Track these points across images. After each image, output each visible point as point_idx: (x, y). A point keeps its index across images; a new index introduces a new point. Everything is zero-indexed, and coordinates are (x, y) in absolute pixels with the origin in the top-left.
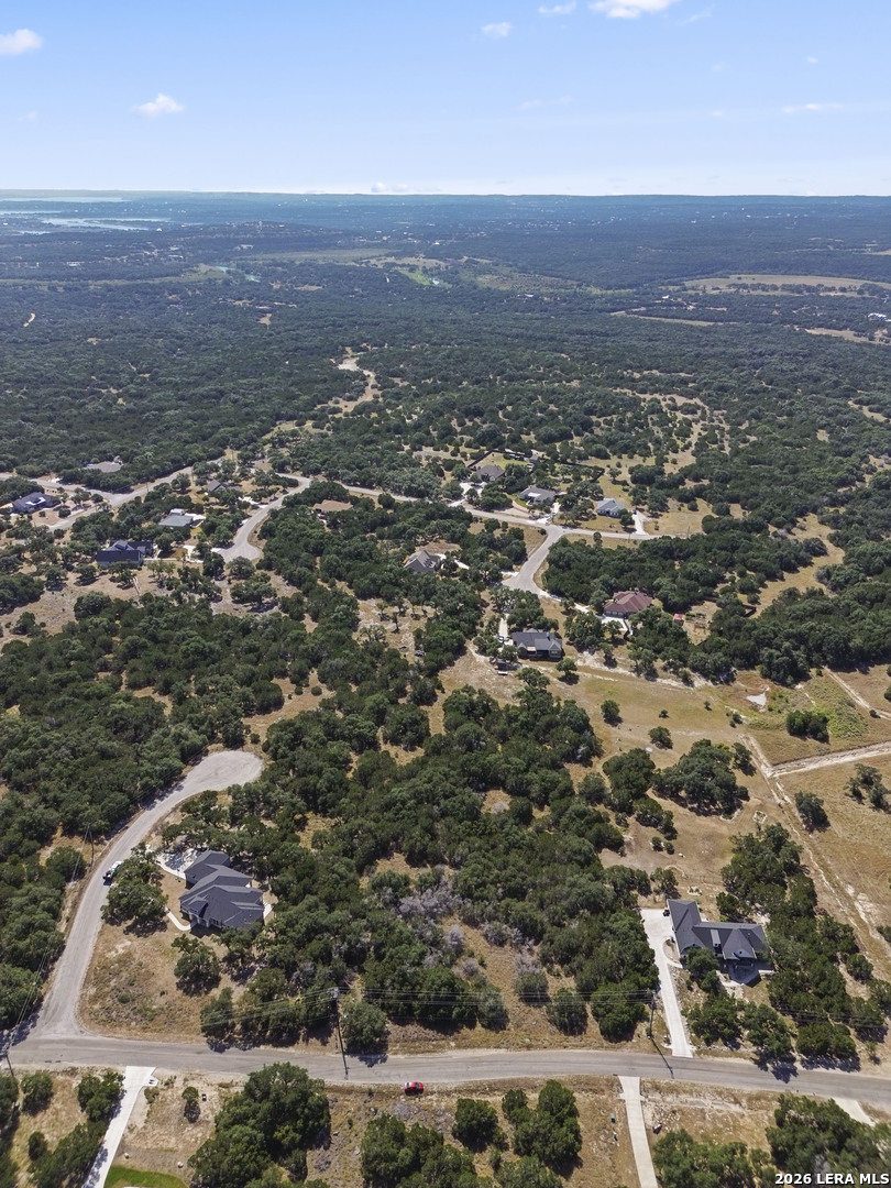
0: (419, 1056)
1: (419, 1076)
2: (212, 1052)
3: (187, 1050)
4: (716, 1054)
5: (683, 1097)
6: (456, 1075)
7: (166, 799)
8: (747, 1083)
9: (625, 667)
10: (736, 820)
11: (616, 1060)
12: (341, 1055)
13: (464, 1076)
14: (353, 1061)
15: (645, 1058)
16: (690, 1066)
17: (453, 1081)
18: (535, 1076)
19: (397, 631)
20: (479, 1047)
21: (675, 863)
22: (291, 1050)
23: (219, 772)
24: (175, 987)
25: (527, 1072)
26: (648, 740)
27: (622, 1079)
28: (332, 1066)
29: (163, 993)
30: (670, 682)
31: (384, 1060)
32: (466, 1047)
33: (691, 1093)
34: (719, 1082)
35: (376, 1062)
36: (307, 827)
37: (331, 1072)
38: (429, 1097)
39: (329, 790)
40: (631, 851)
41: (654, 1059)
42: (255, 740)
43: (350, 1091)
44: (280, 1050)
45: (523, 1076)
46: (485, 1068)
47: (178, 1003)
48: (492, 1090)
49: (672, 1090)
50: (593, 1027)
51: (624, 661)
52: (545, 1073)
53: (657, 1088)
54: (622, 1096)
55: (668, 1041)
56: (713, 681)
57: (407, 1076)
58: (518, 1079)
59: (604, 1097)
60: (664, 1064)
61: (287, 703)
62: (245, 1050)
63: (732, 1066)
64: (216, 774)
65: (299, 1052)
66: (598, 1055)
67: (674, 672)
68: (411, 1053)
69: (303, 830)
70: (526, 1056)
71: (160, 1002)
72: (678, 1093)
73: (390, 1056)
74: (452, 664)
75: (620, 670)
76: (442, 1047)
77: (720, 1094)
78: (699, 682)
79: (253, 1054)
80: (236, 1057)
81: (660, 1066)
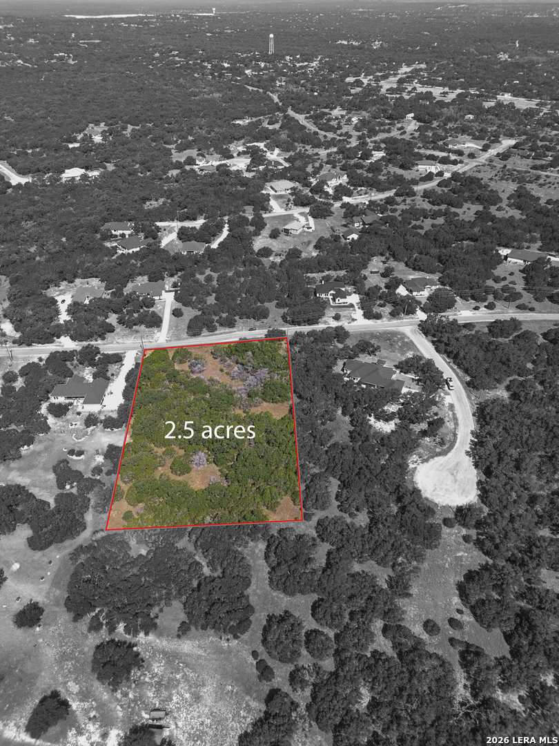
8: (109, 347)
18: (202, 338)
27: (165, 342)
33: (136, 342)
34: (122, 346)
52: (198, 339)
53: (150, 342)
55: (137, 354)
57: (255, 332)
58: (210, 337)
59: (174, 338)
61: (456, 600)
68: (255, 338)
72: (142, 342)
73: (263, 336)
77: (124, 343)
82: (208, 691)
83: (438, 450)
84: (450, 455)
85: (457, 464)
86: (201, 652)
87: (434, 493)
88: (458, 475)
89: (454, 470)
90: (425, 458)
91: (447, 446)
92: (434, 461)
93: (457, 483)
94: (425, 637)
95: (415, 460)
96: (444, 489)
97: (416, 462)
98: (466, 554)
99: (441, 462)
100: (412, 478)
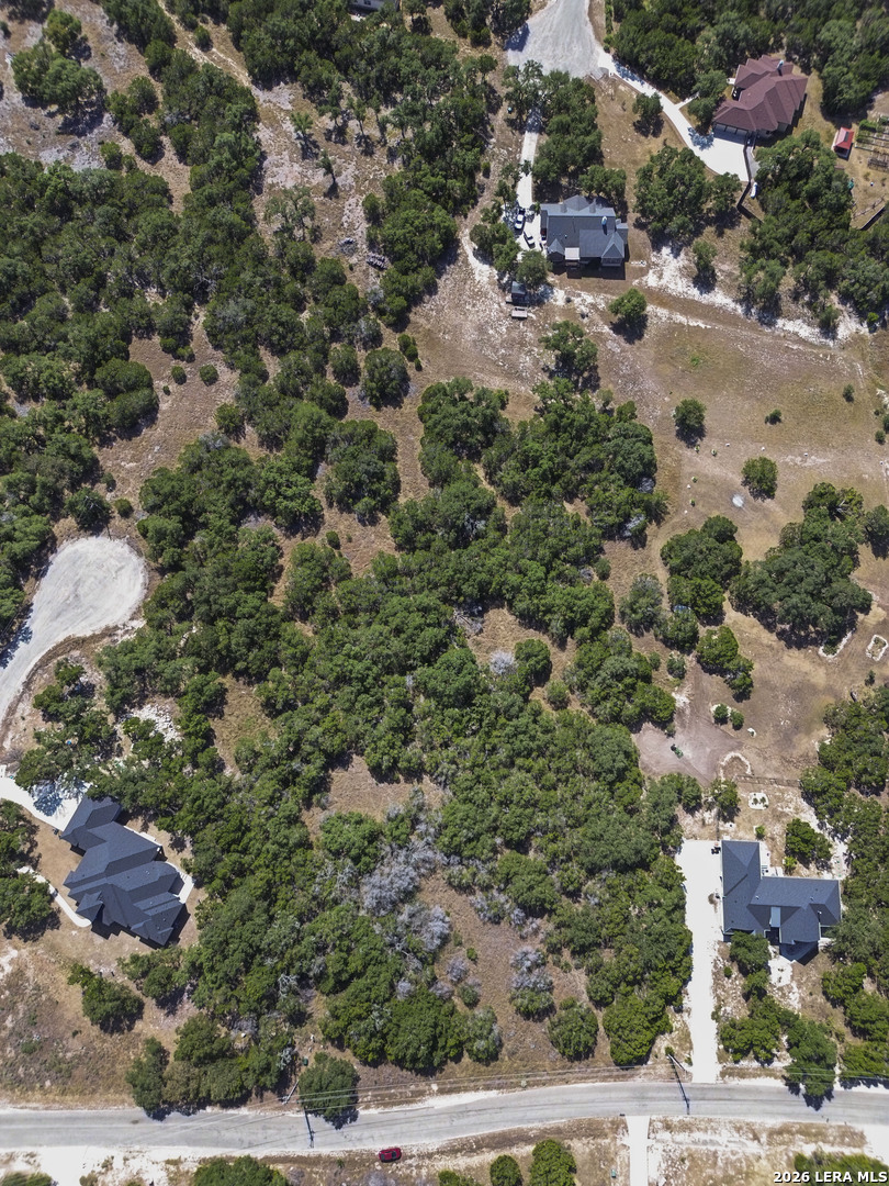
0: (395, 1108)
1: (395, 1136)
2: (150, 1120)
3: (120, 1119)
4: (743, 1074)
5: (697, 1135)
6: (437, 1133)
7: (11, 663)
8: (772, 1114)
9: (728, 290)
10: (841, 655)
11: (626, 1095)
12: (302, 1115)
13: (448, 1132)
14: (318, 1122)
15: (659, 1089)
16: (709, 1095)
17: (434, 1140)
18: (530, 1126)
19: (333, 191)
20: (466, 1090)
21: (739, 746)
22: (243, 1111)
23: (81, 591)
25: (521, 1121)
26: (739, 479)
27: (629, 1120)
28: (293, 1132)
29: (75, 1034)
30: (797, 327)
31: (354, 1117)
32: (450, 1091)
33: (706, 1130)
34: (739, 1114)
35: (345, 1122)
36: (226, 710)
37: (293, 1139)
38: (409, 1162)
39: (251, 645)
40: (683, 725)
41: (669, 1088)
42: (126, 512)
43: (316, 1161)
44: (231, 1111)
45: (516, 1126)
46: (472, 1120)
47: (97, 1044)
48: (479, 1147)
49: (686, 1127)
50: (604, 1046)
51: (729, 274)
52: (541, 1120)
53: (668, 1127)
54: (626, 1140)
55: (689, 1062)
56: (871, 325)
57: (382, 1137)
58: (510, 1132)
59: (607, 1141)
60: (681, 1095)
61: (165, 405)
62: (189, 1114)
63: (757, 1091)
64: (77, 596)
65: (253, 1113)
66: (605, 1090)
67: (809, 305)
68: (386, 1105)
69: (221, 715)
70: (520, 1098)
72: (691, 1131)
73: (362, 1112)
74: (431, 288)
75: (719, 298)
76: (422, 1093)
77: (738, 1129)
78: (848, 326)
79: (199, 1121)
80: (178, 1124)
81: (676, 1099)
82: (470, 335)
83: (76, 653)
84: (61, 639)
85: (59, 615)
86: (480, 376)
87: (124, 563)
88: (67, 594)
89: (69, 605)
90: (105, 639)
91: (55, 659)
92: (94, 628)
93: (78, 577)
94: (221, 369)
95: (126, 636)
96: (104, 569)
97: (126, 632)
98: (122, 464)
99: (83, 624)
100: (146, 597)
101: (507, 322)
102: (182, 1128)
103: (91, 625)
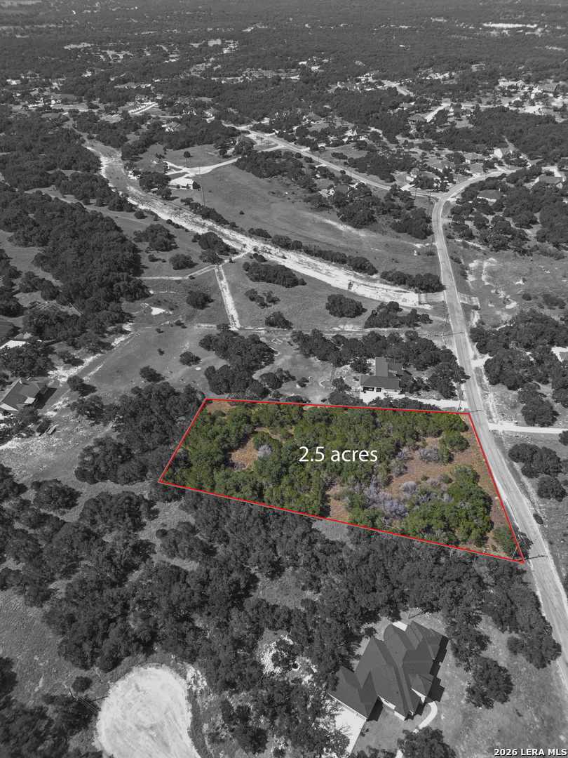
0: (513, 516)
1: (527, 516)
2: (562, 653)
4: (462, 394)
5: (491, 410)
6: (520, 499)
10: (279, 350)
12: (530, 561)
13: (517, 494)
14: (532, 552)
16: (473, 403)
17: (524, 500)
21: (316, 382)
22: (538, 593)
23: (148, 723)
24: (507, 705)
25: (503, 465)
26: (187, 367)
27: (491, 429)
28: (542, 566)
29: (519, 715)
31: (524, 534)
33: (488, 407)
34: (478, 397)
35: (528, 539)
37: (546, 566)
38: (539, 512)
41: (474, 415)
43: (554, 555)
44: (541, 601)
45: (506, 468)
46: (508, 483)
48: (521, 482)
49: (489, 413)
51: (80, 354)
52: (501, 458)
53: (490, 418)
54: (500, 431)
55: (460, 408)
56: (129, 321)
57: (530, 522)
58: (510, 470)
59: (503, 437)
60: (475, 412)
62: (551, 627)
63: (467, 391)
64: (151, 728)
65: (538, 588)
67: (110, 334)
68: (512, 519)
71: (529, 715)
73: (520, 531)
75: (88, 360)
77: (485, 398)
78: (126, 327)
79: (553, 621)
80: (559, 634)
81: (477, 414)
82: (50, 455)
83: (206, 727)
84: (188, 741)
85: (166, 745)
87: (133, 685)
88: (147, 738)
89: (158, 735)
90: (199, 701)
91: (209, 747)
92: (186, 710)
93: (134, 728)
95: (199, 682)
96: (133, 702)
97: (195, 682)
98: (36, 690)
99: (179, 720)
100: (168, 665)
101: (53, 437)
102: (561, 632)
103: (182, 713)
